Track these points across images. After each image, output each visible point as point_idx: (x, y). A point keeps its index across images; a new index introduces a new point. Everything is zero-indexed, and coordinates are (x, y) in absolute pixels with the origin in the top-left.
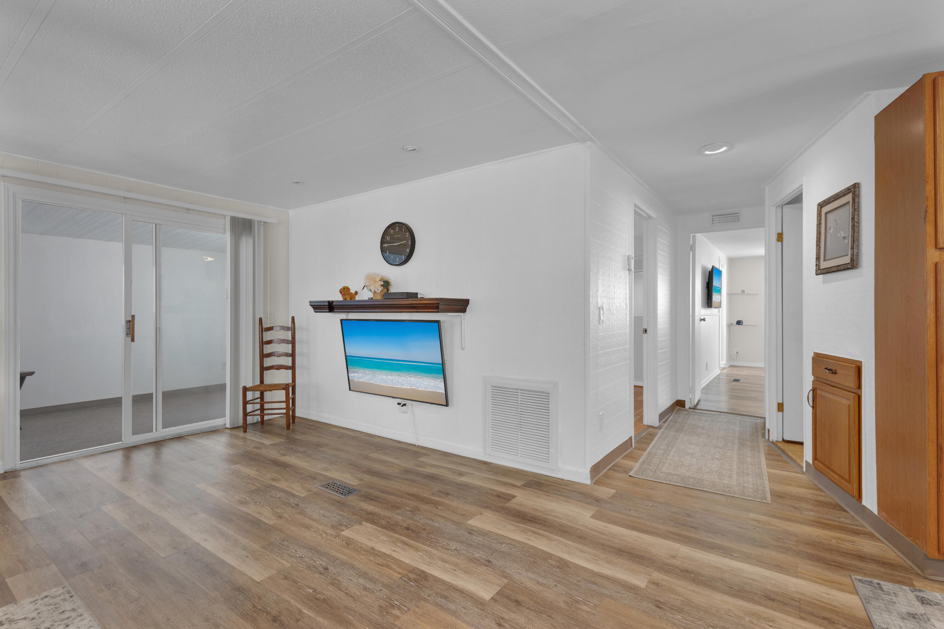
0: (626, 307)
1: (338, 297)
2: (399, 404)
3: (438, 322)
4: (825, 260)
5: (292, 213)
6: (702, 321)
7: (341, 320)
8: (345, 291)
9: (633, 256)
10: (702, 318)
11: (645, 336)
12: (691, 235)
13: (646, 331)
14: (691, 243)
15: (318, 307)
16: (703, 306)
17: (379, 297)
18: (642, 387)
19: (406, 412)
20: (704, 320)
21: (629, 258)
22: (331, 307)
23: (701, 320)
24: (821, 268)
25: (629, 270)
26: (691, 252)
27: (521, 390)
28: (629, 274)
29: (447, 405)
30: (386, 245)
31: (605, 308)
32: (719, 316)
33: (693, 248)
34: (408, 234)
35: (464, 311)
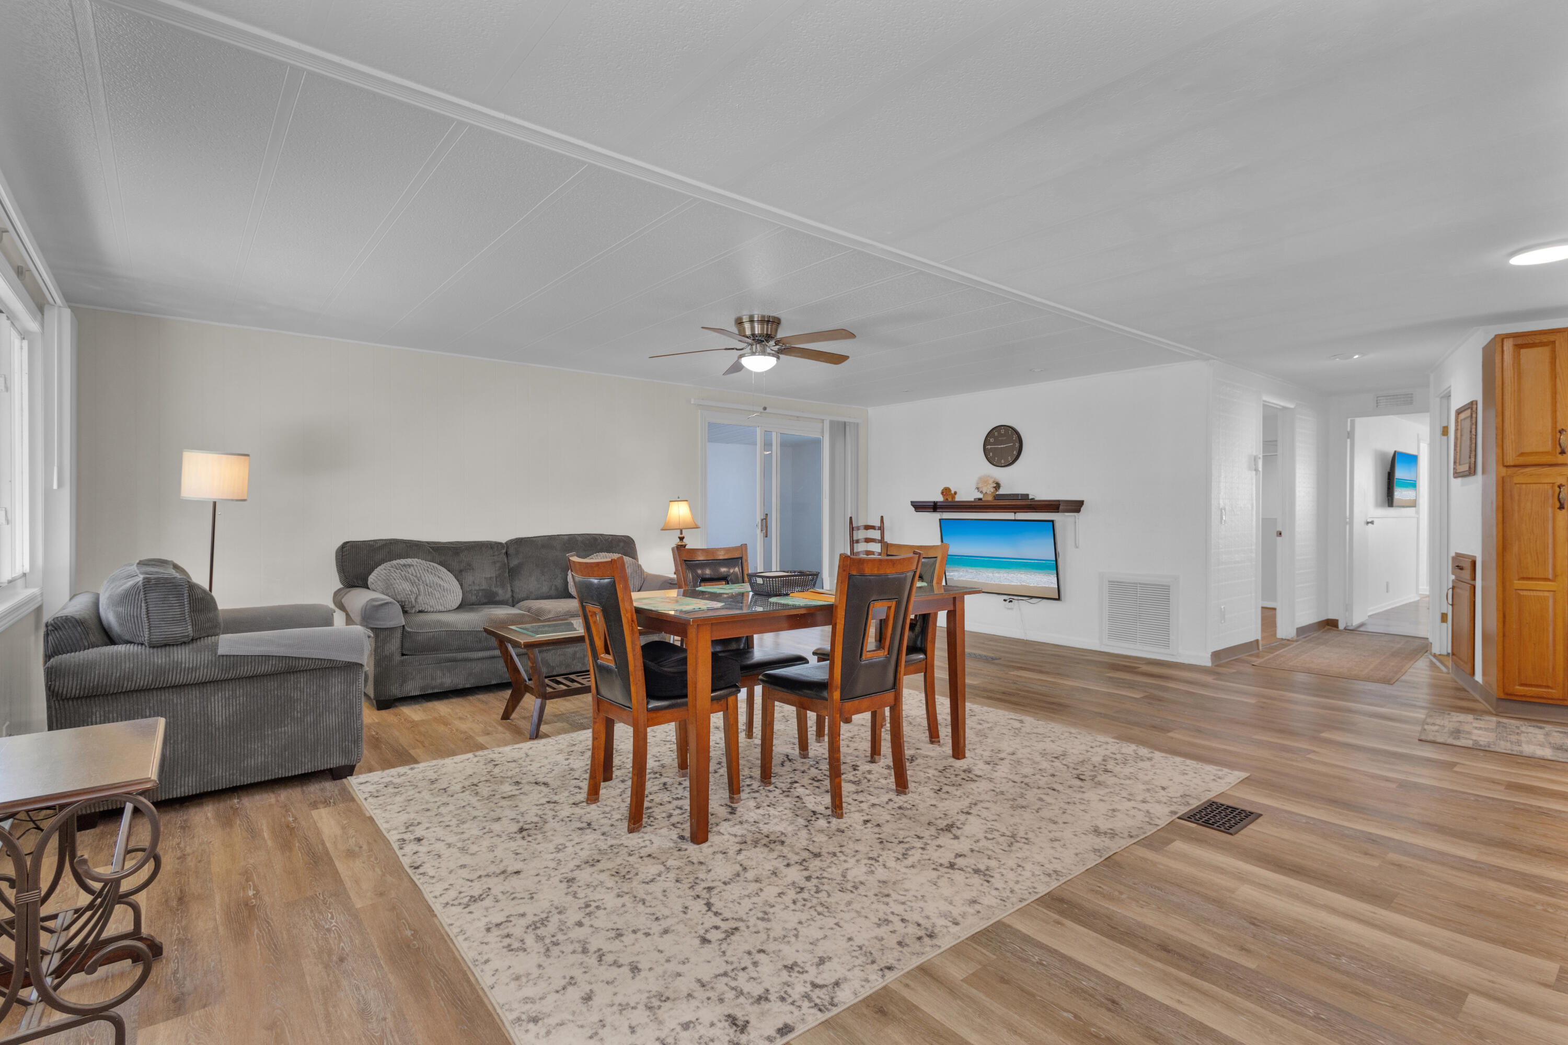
0: (1252, 508)
1: (940, 498)
2: (1005, 600)
3: (1053, 521)
4: (1460, 465)
5: (873, 412)
6: (1370, 525)
7: (940, 520)
8: (946, 491)
9: (1261, 456)
10: (1369, 520)
11: (1279, 539)
12: (1349, 420)
13: (1280, 534)
14: (1349, 429)
15: (919, 507)
16: (1378, 505)
17: (990, 498)
18: (1275, 609)
19: (1011, 609)
20: (1372, 523)
21: (1255, 459)
22: (934, 507)
23: (1368, 523)
24: (1458, 471)
25: (1256, 470)
26: (1349, 440)
27: (1140, 584)
28: (1256, 474)
29: (1059, 599)
30: (989, 447)
31: (1227, 508)
32: (1418, 519)
33: (1350, 435)
34: (1015, 437)
35: (1078, 511)
